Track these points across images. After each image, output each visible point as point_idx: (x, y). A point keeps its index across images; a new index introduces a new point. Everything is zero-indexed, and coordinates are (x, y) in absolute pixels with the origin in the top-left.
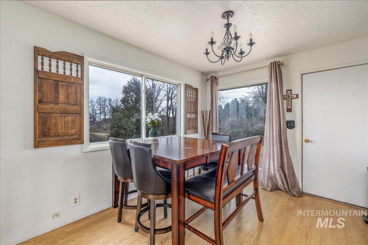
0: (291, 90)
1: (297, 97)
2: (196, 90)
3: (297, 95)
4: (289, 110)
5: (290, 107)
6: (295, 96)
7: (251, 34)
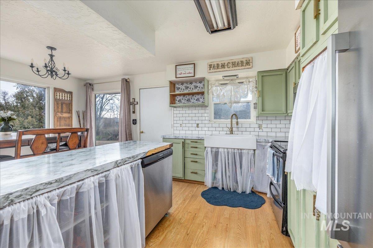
0: (134, 99)
1: (137, 104)
2: (71, 93)
3: (137, 102)
4: (134, 112)
5: (134, 110)
6: (136, 103)
7: (64, 64)
